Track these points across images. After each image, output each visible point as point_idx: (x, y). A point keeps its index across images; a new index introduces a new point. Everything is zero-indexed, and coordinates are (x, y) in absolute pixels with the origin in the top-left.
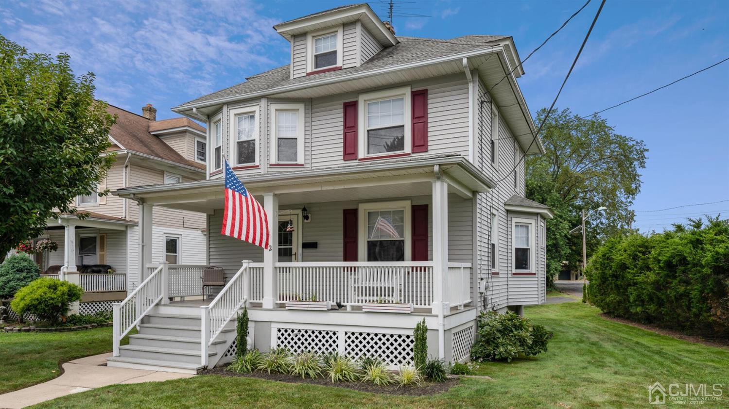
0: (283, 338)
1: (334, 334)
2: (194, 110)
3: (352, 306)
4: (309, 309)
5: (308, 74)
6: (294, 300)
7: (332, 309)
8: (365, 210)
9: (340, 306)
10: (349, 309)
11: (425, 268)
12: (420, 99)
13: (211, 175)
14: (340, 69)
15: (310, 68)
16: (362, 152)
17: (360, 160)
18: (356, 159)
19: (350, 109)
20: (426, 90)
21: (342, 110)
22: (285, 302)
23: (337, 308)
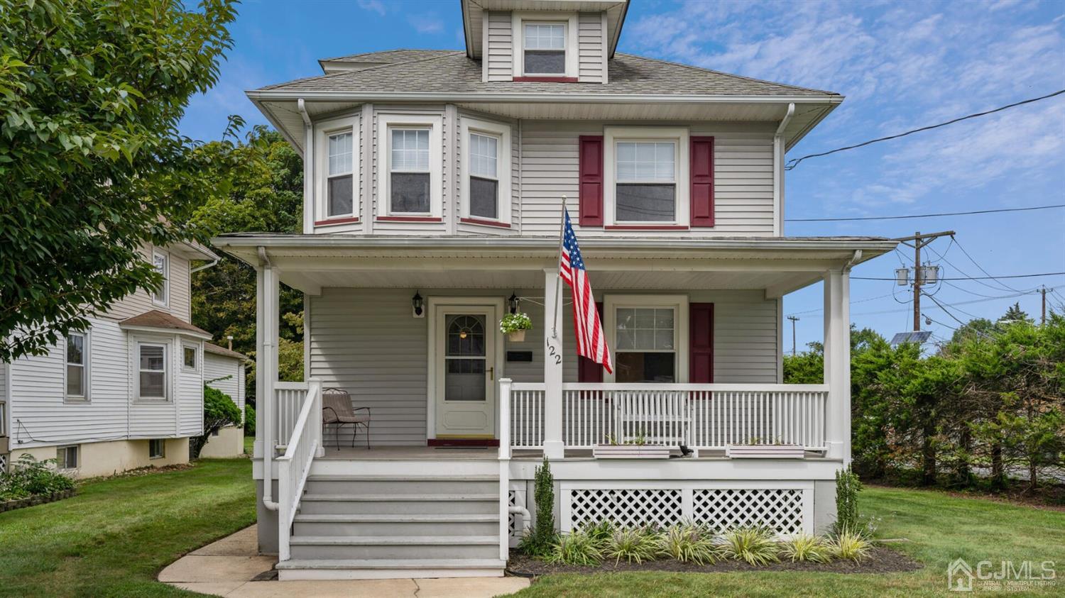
0: (581, 506)
1: (674, 493)
2: (301, 103)
3: (700, 451)
4: (641, 457)
5: (516, 79)
6: (604, 443)
7: (672, 457)
8: (613, 305)
9: (686, 451)
10: (696, 455)
11: (710, 393)
12: (702, 149)
13: (318, 224)
14: (574, 81)
15: (519, 71)
16: (610, 217)
17: (607, 228)
18: (602, 226)
19: (591, 149)
20: (712, 138)
21: (576, 147)
22: (591, 447)
23: (682, 454)
